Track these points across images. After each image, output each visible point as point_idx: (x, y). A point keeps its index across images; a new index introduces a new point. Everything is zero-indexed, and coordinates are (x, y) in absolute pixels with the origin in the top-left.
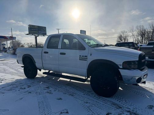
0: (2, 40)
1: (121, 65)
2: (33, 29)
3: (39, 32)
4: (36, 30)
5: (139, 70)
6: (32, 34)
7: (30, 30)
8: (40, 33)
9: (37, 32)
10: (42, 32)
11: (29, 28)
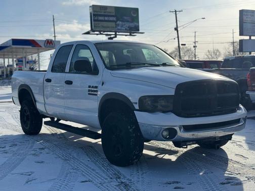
0: (28, 50)
1: (136, 103)
2: (101, 18)
3: (118, 25)
4: (111, 19)
5: (173, 114)
6: (100, 31)
7: (94, 20)
8: (122, 27)
9: (113, 24)
10: (127, 25)
11: (91, 14)
